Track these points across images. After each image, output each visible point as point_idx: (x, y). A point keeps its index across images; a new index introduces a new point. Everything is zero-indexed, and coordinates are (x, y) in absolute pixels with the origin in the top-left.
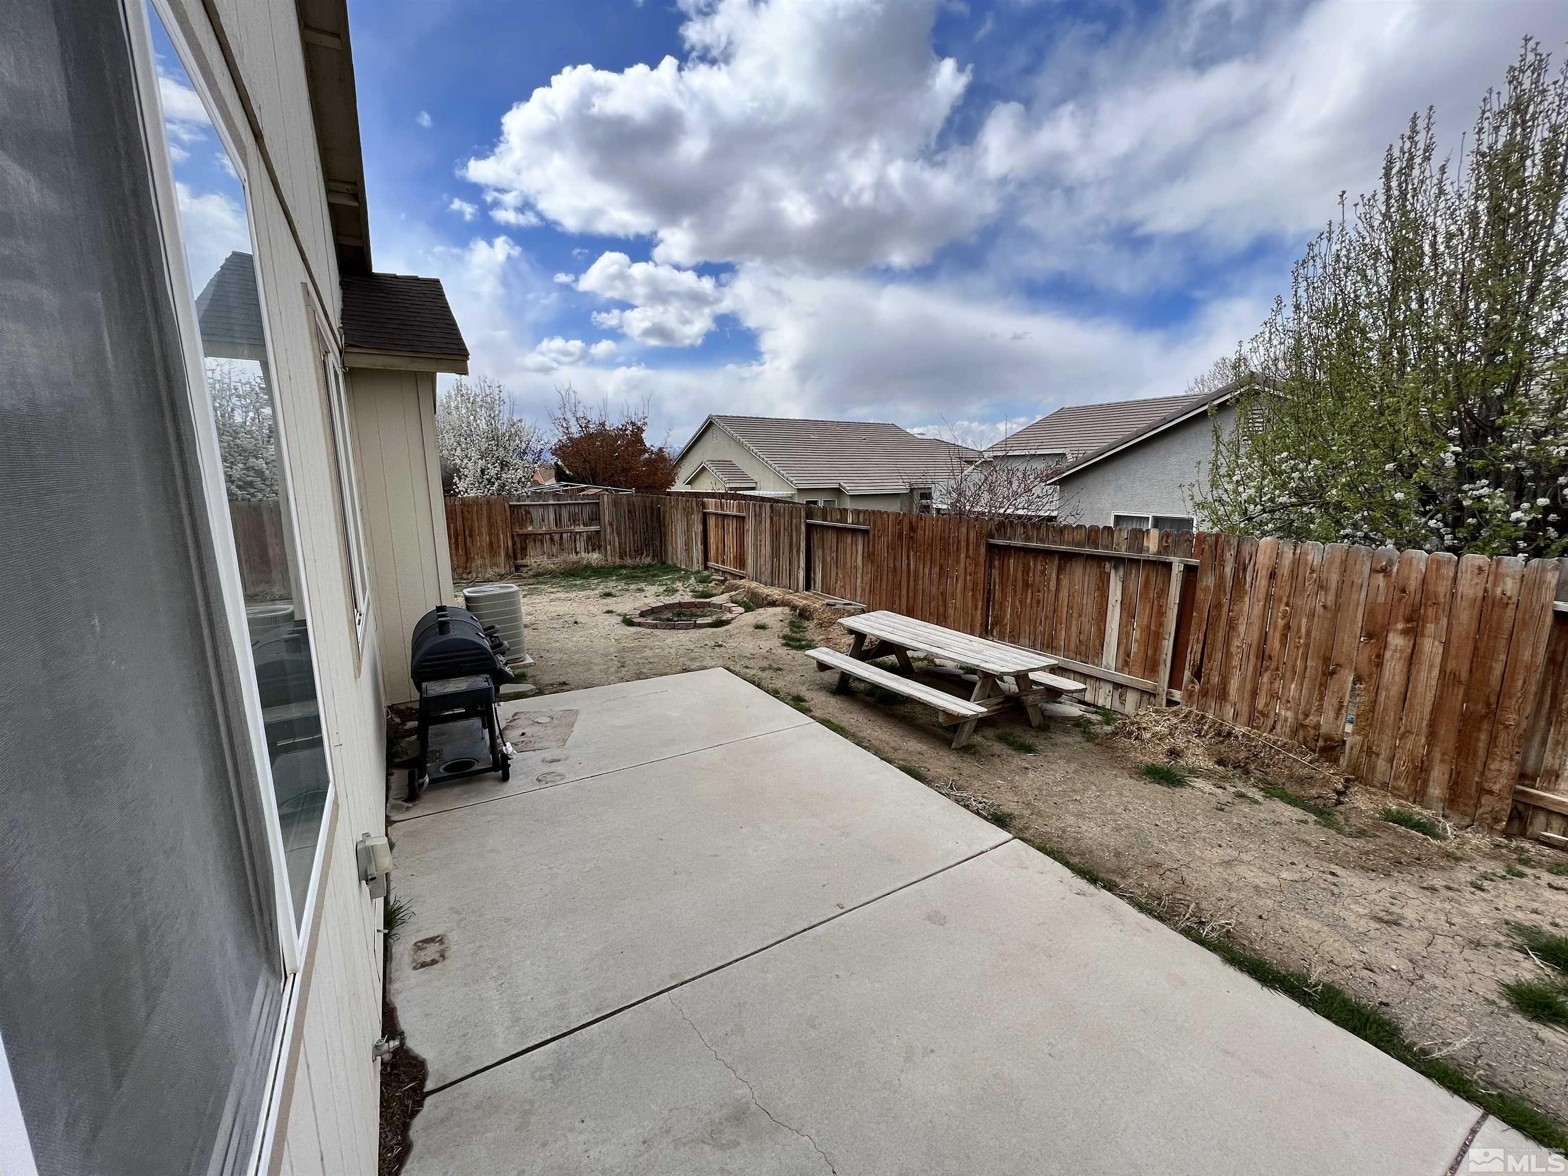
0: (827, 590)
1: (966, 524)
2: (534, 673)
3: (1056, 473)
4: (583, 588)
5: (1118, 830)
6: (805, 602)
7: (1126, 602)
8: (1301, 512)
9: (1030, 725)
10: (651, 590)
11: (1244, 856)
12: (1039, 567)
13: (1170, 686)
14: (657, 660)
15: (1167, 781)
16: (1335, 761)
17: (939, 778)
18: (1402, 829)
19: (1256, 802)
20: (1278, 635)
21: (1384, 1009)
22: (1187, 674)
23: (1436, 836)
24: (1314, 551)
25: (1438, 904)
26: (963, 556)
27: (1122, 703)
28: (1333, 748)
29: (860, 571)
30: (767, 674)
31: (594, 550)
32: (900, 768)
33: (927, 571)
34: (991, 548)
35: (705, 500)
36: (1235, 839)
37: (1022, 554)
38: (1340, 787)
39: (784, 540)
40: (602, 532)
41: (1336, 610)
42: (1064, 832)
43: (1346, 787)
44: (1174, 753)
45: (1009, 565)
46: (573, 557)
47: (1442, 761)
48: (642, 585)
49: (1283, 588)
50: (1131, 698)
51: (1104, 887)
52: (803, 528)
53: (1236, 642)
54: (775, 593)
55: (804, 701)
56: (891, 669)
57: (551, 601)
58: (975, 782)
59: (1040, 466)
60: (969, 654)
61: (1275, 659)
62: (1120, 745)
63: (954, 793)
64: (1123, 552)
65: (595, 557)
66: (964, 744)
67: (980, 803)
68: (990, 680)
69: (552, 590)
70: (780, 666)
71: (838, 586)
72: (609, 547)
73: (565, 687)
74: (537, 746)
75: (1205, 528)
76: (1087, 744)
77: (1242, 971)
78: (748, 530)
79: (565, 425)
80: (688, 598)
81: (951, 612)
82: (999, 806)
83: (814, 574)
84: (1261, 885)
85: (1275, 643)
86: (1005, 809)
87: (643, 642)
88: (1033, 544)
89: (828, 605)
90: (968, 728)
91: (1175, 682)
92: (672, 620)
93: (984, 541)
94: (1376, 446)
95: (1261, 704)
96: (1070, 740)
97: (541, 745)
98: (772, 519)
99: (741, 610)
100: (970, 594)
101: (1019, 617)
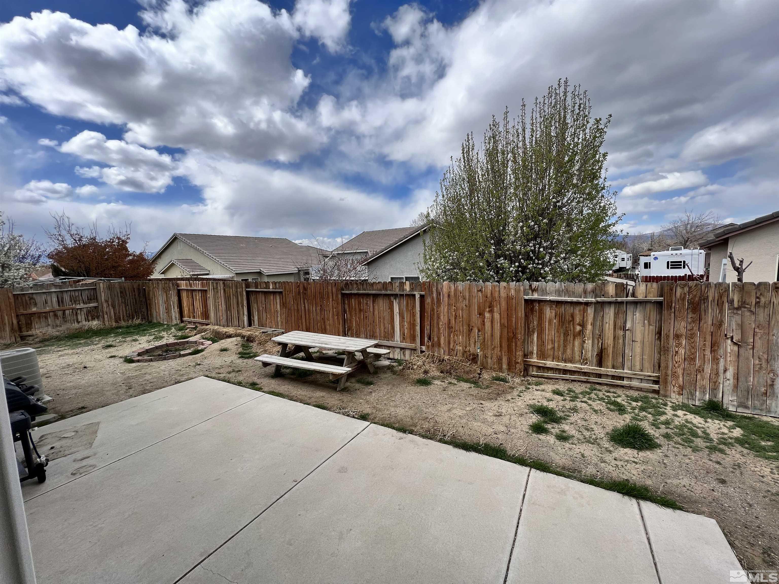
0: (261, 324)
1: (331, 285)
2: (53, 406)
3: (366, 260)
4: (87, 344)
5: (410, 408)
6: (249, 333)
7: (401, 313)
8: (454, 272)
9: (370, 373)
10: (145, 338)
11: (455, 406)
12: (365, 302)
13: (421, 346)
14: (155, 380)
15: (425, 384)
16: (476, 363)
17: (333, 406)
18: (498, 382)
19: (455, 384)
20: (453, 318)
21: (502, 446)
22: (426, 339)
23: (507, 382)
24: (460, 285)
25: (511, 405)
26: (331, 300)
27: (404, 356)
28: (475, 358)
29: (280, 312)
30: (233, 374)
31: (93, 319)
32: (314, 406)
33: (314, 309)
34: (343, 295)
35: (178, 282)
36: (451, 400)
37: (357, 296)
38: (479, 372)
39: (234, 301)
40: (100, 307)
41: (469, 306)
42: (390, 415)
43: (481, 372)
44: (426, 372)
45: (352, 302)
46: (76, 325)
47: (505, 355)
48: (136, 337)
49: (453, 301)
50: (408, 352)
51: (409, 433)
52: (244, 293)
53: (441, 324)
54: (230, 330)
55: (257, 384)
56: (302, 359)
57: (60, 356)
58: (350, 404)
59: (359, 257)
60: (340, 345)
61: (454, 328)
62: (406, 373)
63: (341, 411)
64: (397, 291)
65: (95, 324)
66: (343, 388)
67: (354, 412)
68: (351, 355)
69: (58, 349)
70: (240, 369)
71: (268, 322)
72: (106, 316)
73: (84, 410)
74: (67, 452)
75: (425, 279)
76: (394, 376)
77: (460, 448)
78: (209, 297)
79: (60, 239)
80: (172, 340)
81: (328, 327)
82: (362, 411)
83: (253, 317)
84: (461, 415)
85: (453, 321)
86: (365, 412)
87: (143, 371)
88: (361, 292)
89: (263, 332)
90: (343, 380)
91: (422, 343)
92: (162, 355)
93: (339, 292)
94: (473, 247)
95: (451, 347)
96: (387, 376)
97: (71, 451)
98: (224, 290)
99: (210, 342)
100: (336, 317)
101: (359, 325)
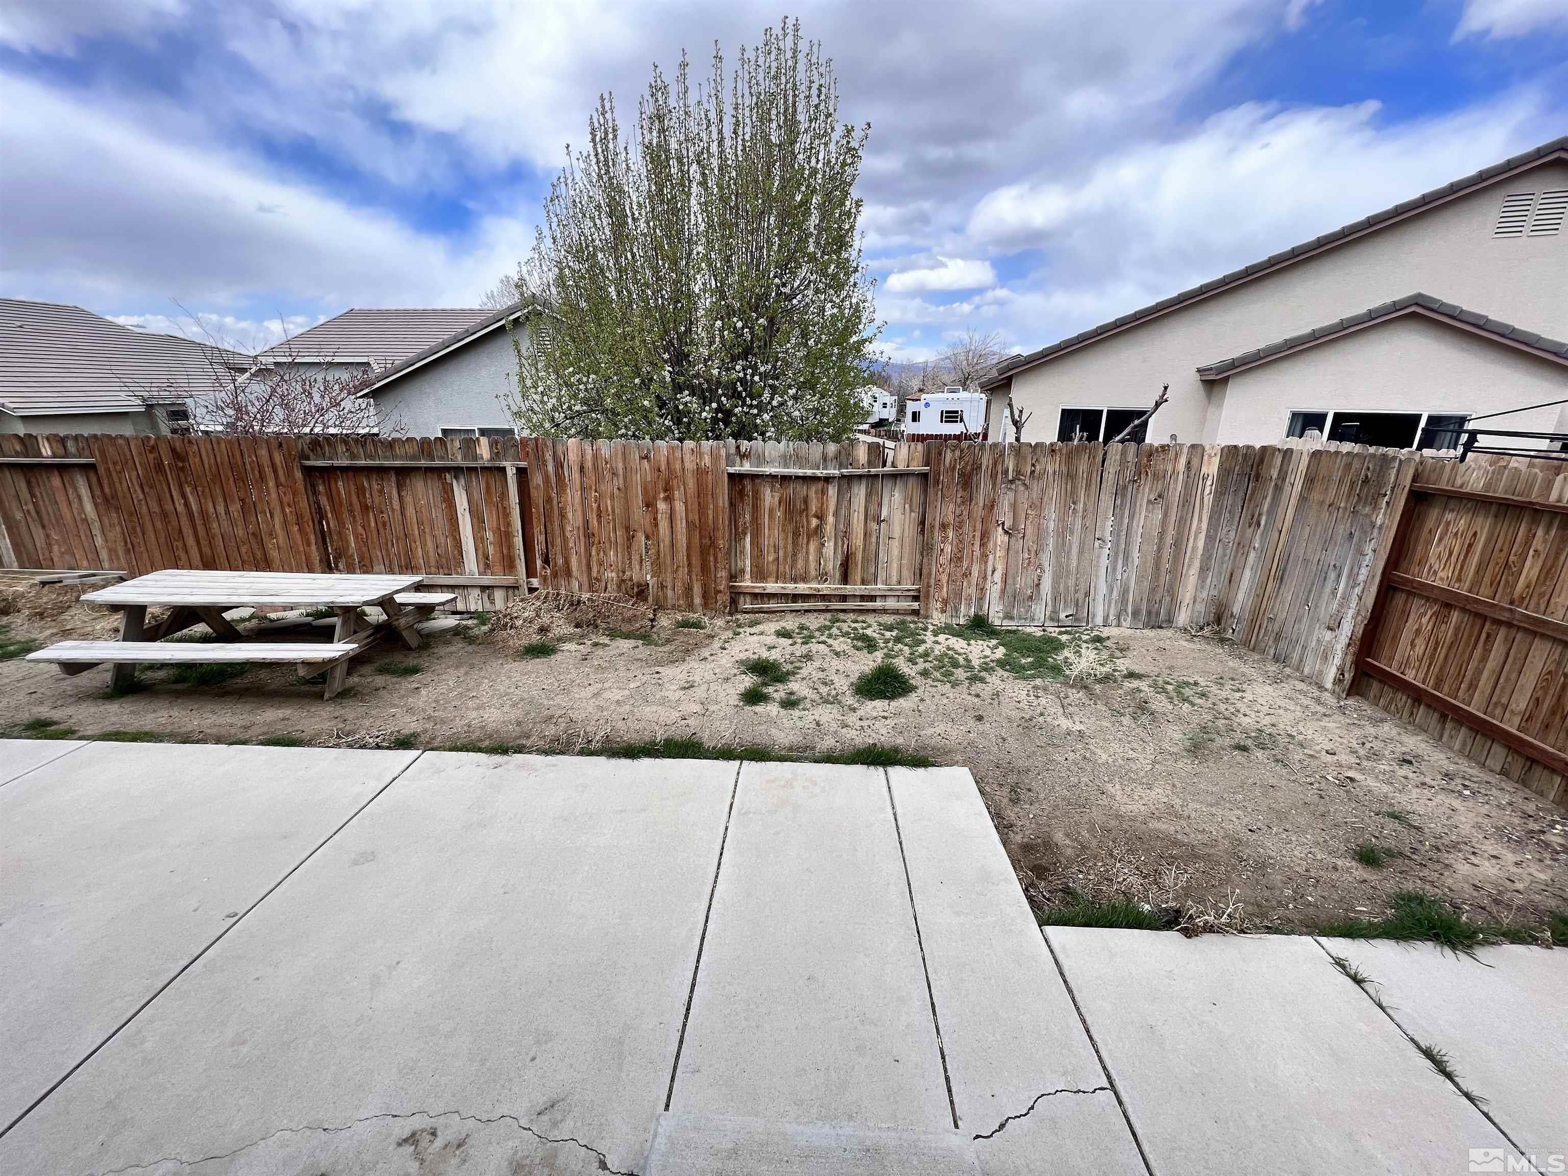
0: (31, 563)
1: (265, 447)
3: (365, 384)
5: (514, 705)
7: (474, 509)
8: (592, 418)
9: (410, 649)
11: (607, 685)
12: (376, 487)
13: (528, 577)
15: (543, 653)
16: (645, 600)
17: (319, 734)
18: (686, 630)
19: (607, 645)
20: (595, 516)
21: (694, 736)
22: (539, 563)
23: (702, 628)
24: (605, 447)
25: (708, 666)
26: (271, 484)
27: (492, 603)
28: (643, 591)
29: (97, 524)
32: (259, 744)
33: (221, 509)
34: (309, 472)
36: (599, 676)
37: (351, 474)
38: (651, 616)
41: (625, 490)
42: (469, 726)
43: (655, 615)
44: (543, 630)
45: (338, 489)
47: (697, 581)
49: (590, 478)
50: (499, 595)
51: (515, 752)
53: (569, 528)
55: (54, 723)
58: (365, 721)
59: (345, 376)
60: (316, 593)
61: (596, 536)
62: (499, 638)
63: (344, 740)
64: (459, 461)
66: (340, 690)
67: (377, 737)
68: (352, 613)
71: (55, 554)
75: (526, 433)
76: (470, 647)
77: (619, 757)
81: (274, 554)
82: (398, 732)
84: (620, 699)
85: (594, 523)
86: (406, 731)
88: (362, 462)
89: (44, 583)
90: (339, 673)
91: (531, 572)
93: (296, 465)
95: (594, 574)
96: (453, 649)
100: (296, 528)
101: (366, 544)
